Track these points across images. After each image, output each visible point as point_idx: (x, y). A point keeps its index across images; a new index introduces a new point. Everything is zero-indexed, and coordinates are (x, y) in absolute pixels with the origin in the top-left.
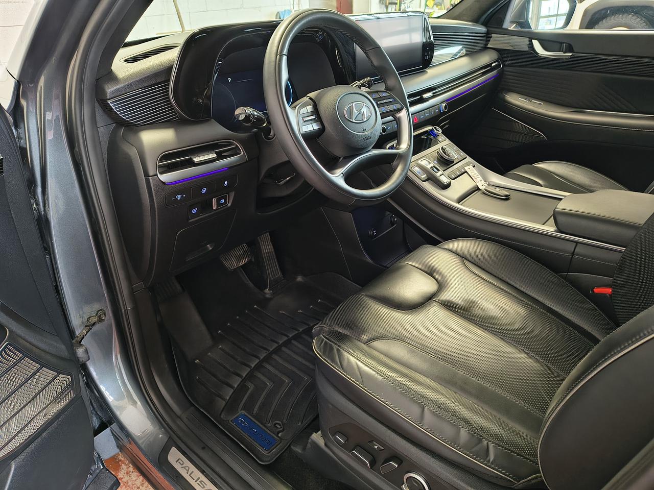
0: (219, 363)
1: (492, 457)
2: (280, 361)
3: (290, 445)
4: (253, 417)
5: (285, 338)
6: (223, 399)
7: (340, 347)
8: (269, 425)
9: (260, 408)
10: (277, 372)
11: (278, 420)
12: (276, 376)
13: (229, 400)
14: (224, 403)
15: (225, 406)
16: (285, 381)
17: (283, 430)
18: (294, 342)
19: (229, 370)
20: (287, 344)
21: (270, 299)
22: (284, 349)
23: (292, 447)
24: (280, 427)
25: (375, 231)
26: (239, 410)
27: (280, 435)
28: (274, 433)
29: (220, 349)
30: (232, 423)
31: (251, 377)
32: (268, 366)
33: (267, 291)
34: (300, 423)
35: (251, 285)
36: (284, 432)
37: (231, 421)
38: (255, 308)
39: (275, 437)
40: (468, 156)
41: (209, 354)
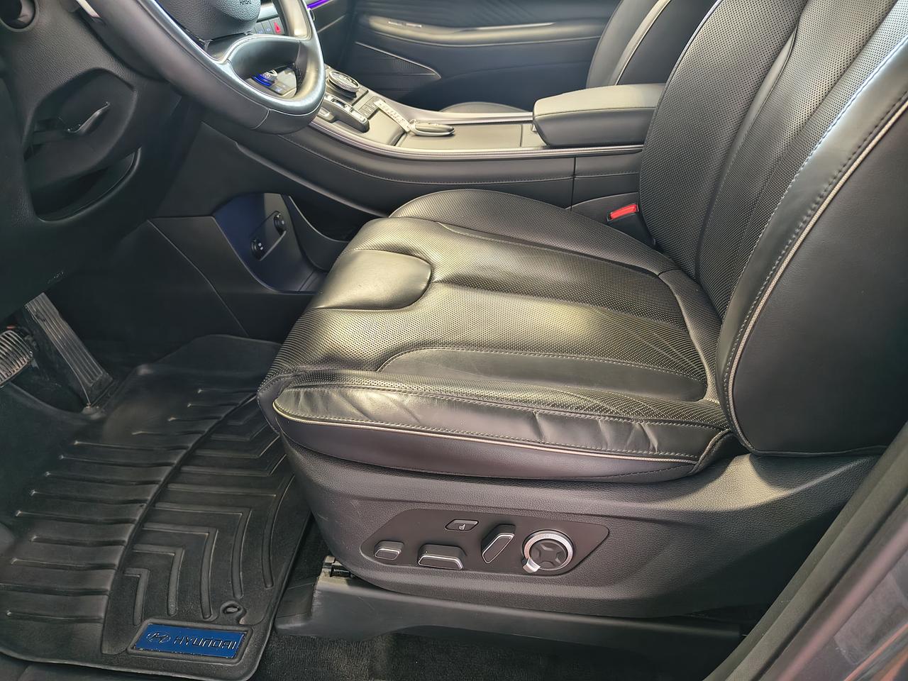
0: (49, 567)
1: (655, 443)
2: (176, 508)
3: (273, 627)
4: (174, 619)
5: (168, 469)
6: (93, 620)
7: (343, 386)
8: (213, 618)
9: (181, 600)
10: (180, 529)
11: (227, 601)
12: (181, 535)
13: (105, 616)
14: (99, 627)
15: (103, 630)
16: (205, 536)
17: (245, 612)
18: (185, 469)
19: (79, 569)
20: (174, 476)
21: (101, 422)
22: (173, 487)
23: (280, 627)
24: (236, 610)
25: (260, 245)
26: (137, 621)
27: (242, 622)
28: (232, 625)
29: (36, 540)
30: (135, 651)
31: (131, 558)
32: (156, 527)
33: (88, 409)
34: (269, 586)
35: (50, 409)
36: (247, 614)
37: (132, 648)
38: (77, 445)
39: (237, 628)
40: (369, 90)
41: (15, 560)
